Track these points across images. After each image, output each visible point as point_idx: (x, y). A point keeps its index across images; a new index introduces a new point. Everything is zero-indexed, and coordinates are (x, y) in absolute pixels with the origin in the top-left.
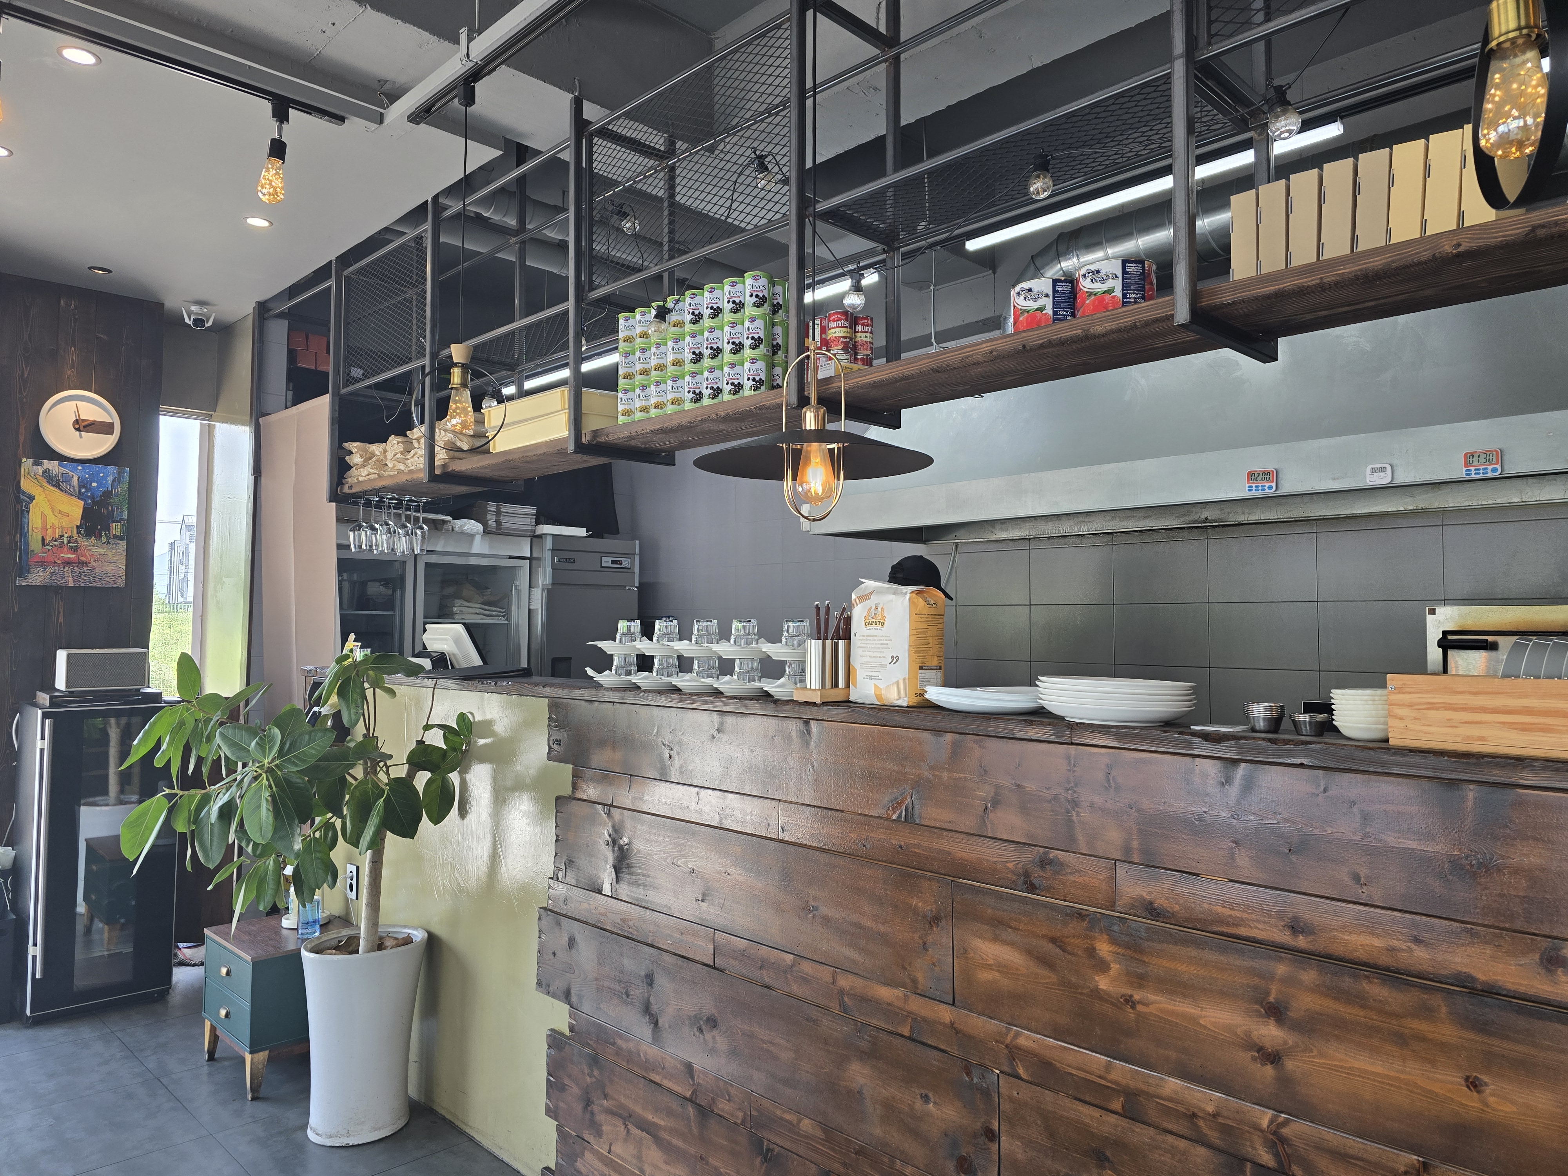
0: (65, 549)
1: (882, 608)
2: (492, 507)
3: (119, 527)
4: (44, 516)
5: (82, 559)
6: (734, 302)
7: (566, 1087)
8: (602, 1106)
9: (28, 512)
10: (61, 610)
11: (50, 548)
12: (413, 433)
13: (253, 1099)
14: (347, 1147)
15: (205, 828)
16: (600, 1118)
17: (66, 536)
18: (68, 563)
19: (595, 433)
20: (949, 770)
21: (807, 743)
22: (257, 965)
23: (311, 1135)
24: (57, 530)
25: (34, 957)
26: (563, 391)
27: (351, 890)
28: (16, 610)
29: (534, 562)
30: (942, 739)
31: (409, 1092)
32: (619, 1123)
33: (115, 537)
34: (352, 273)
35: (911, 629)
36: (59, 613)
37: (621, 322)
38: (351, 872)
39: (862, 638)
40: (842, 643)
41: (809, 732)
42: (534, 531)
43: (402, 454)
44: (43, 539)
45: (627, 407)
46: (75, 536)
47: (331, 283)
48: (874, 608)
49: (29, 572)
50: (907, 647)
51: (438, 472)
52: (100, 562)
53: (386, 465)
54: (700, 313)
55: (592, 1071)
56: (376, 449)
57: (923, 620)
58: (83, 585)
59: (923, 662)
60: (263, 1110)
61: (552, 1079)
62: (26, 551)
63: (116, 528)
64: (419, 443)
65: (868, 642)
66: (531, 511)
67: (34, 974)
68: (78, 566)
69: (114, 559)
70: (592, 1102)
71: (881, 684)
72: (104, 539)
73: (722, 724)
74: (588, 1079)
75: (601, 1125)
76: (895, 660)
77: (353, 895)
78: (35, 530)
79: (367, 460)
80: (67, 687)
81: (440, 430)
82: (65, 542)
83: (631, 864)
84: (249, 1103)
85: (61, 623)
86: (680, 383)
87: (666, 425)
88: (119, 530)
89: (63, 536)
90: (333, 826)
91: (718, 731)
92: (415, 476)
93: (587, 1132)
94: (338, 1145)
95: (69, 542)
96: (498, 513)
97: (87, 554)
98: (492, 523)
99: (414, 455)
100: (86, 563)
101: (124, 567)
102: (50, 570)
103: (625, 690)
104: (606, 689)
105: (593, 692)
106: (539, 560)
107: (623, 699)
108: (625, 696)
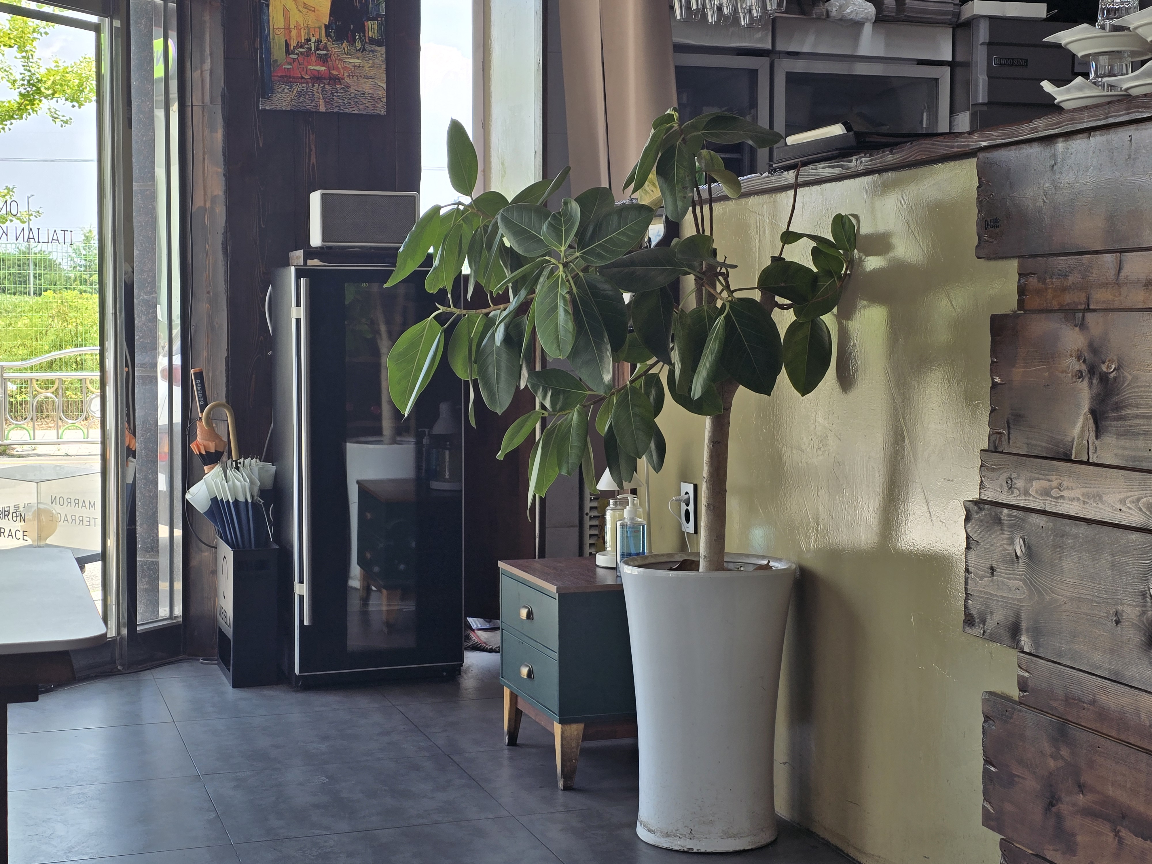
0: (313, 58)
3: (376, 27)
4: (286, 12)
5: (334, 72)
7: (1016, 779)
8: (1074, 805)
9: (268, 6)
10: (313, 147)
11: (295, 57)
13: (566, 788)
14: (689, 853)
15: (490, 360)
16: (1072, 823)
17: (313, 40)
18: (317, 78)
22: (564, 598)
23: (641, 832)
24: (302, 30)
25: (301, 597)
27: (688, 520)
28: (261, 145)
29: (958, 71)
31: (777, 809)
32: (1106, 828)
33: (372, 41)
36: (310, 150)
38: (687, 493)
42: (958, 15)
44: (287, 45)
46: (324, 40)
49: (272, 91)
52: (355, 78)
55: (1058, 749)
58: (336, 110)
60: (576, 800)
61: (992, 769)
62: (268, 62)
63: (372, 28)
67: (301, 621)
68: (329, 84)
69: (371, 74)
70: (1059, 800)
72: (358, 45)
74: (1052, 764)
75: (1074, 835)
77: (690, 528)
78: (277, 32)
80: (324, 240)
82: (313, 49)
83: (1123, 401)
84: (561, 793)
85: (313, 164)
88: (376, 31)
89: (310, 40)
90: (656, 378)
93: (1051, 847)
94: (677, 848)
95: (317, 49)
97: (339, 66)
100: (339, 79)
101: (384, 86)
102: (296, 89)
103: (1109, 103)
104: (1075, 110)
105: (1054, 119)
106: (967, 65)
107: (1107, 118)
108: (1109, 113)
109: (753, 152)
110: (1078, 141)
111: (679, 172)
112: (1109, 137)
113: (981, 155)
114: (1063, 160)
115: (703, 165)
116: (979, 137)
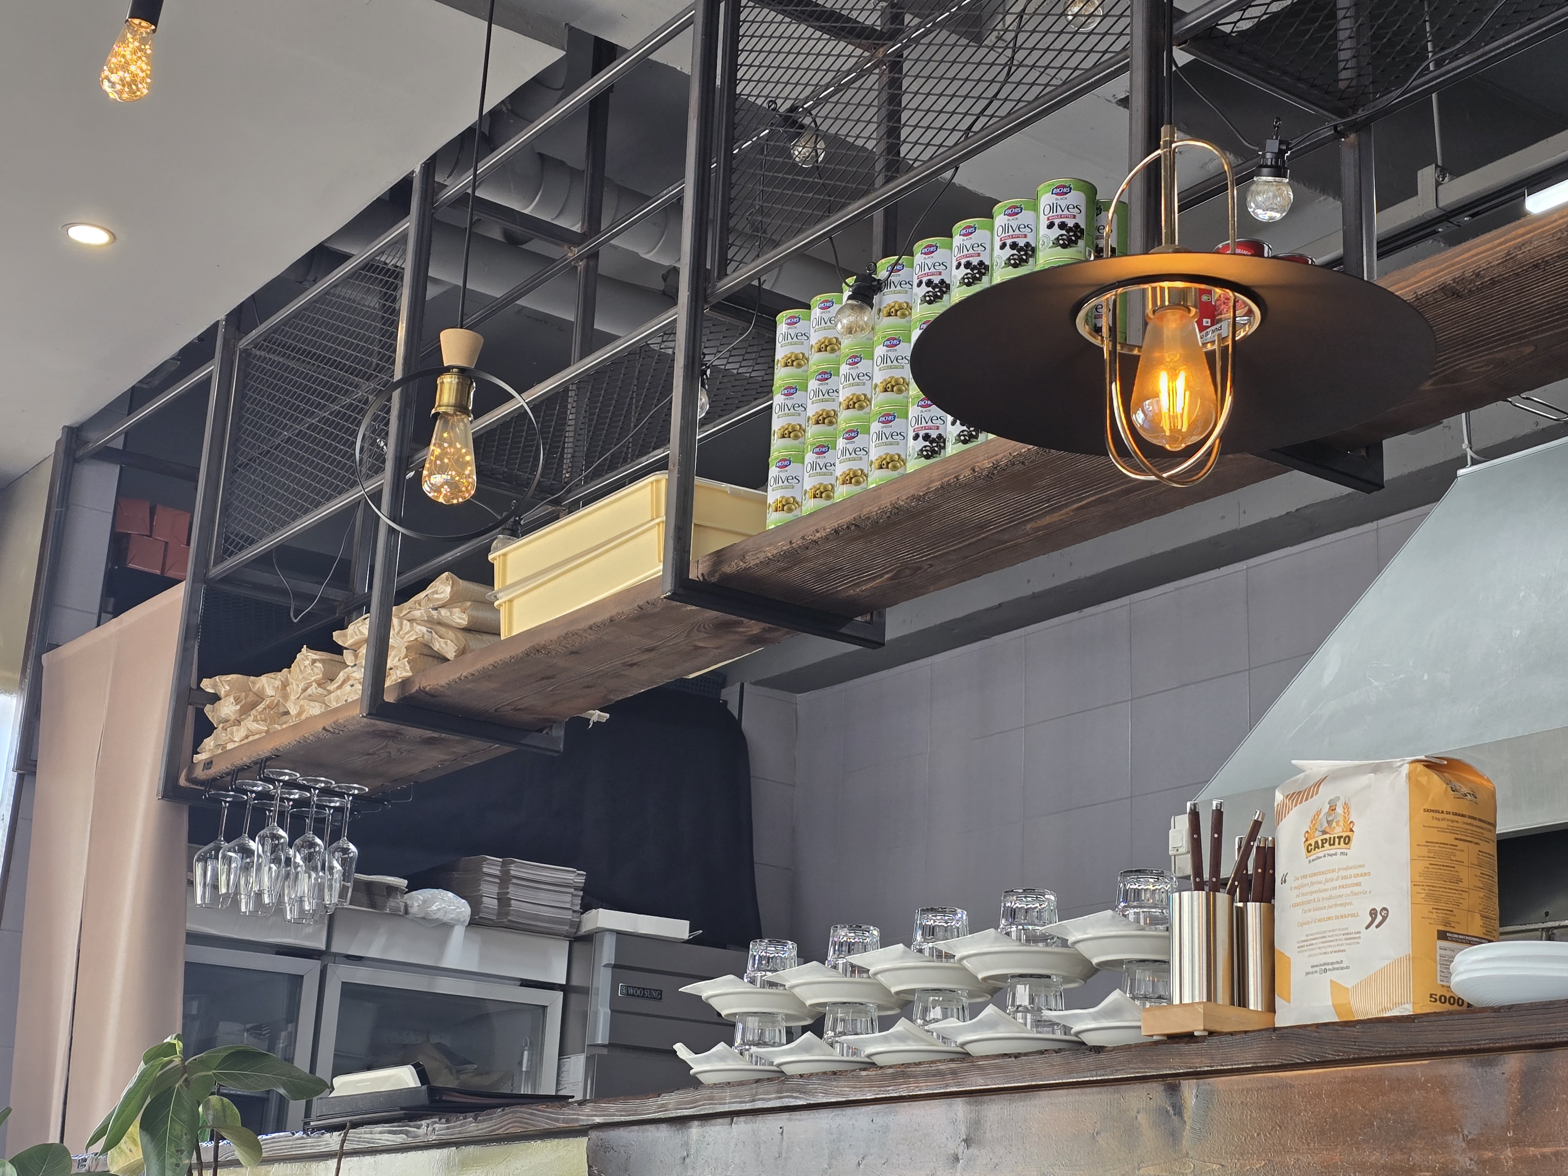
1: (1346, 806)
2: (492, 865)
6: (1014, 246)
12: (345, 636)
19: (719, 557)
20: (1516, 1143)
21: (1174, 1136)
26: (657, 481)
29: (574, 998)
30: (1497, 1071)
34: (256, 344)
35: (1415, 845)
37: (782, 328)
39: (1300, 882)
40: (1253, 910)
41: (1178, 1110)
42: (578, 925)
43: (319, 685)
45: (788, 494)
47: (213, 368)
48: (1326, 808)
50: (1406, 884)
51: (390, 698)
53: (287, 713)
54: (942, 282)
56: (268, 683)
57: (1444, 824)
59: (1447, 923)
64: (356, 656)
65: (1316, 887)
66: (571, 876)
71: (1348, 979)
73: (976, 1124)
76: (1379, 918)
79: (246, 710)
81: (401, 619)
86: (897, 425)
87: (865, 511)
91: (968, 1142)
92: (342, 717)
96: (505, 879)
98: (490, 903)
99: (344, 682)
103: (757, 1081)
104: (715, 1086)
105: (689, 1095)
106: (585, 991)
107: (754, 1101)
108: (756, 1094)
109: (282, 1102)
110: (717, 1128)
111: (175, 1127)
112: (755, 1126)
113: (593, 1134)
114: (697, 1151)
115: (210, 1117)
116: (592, 1110)
